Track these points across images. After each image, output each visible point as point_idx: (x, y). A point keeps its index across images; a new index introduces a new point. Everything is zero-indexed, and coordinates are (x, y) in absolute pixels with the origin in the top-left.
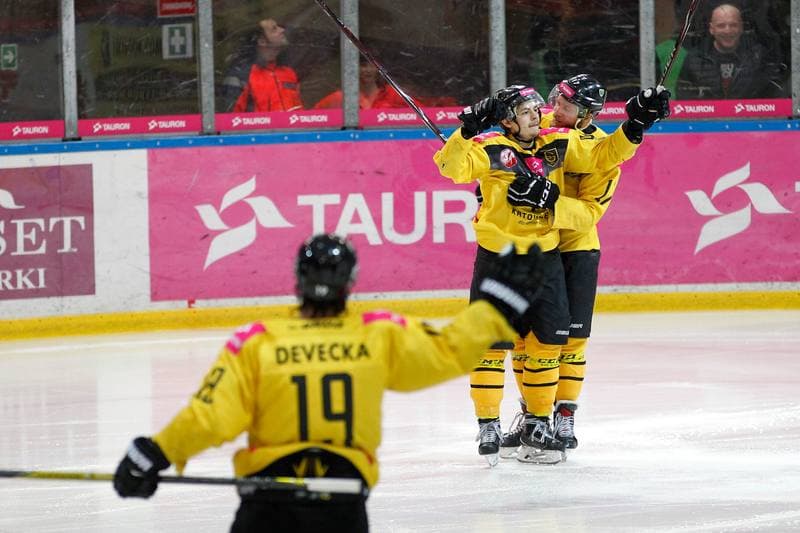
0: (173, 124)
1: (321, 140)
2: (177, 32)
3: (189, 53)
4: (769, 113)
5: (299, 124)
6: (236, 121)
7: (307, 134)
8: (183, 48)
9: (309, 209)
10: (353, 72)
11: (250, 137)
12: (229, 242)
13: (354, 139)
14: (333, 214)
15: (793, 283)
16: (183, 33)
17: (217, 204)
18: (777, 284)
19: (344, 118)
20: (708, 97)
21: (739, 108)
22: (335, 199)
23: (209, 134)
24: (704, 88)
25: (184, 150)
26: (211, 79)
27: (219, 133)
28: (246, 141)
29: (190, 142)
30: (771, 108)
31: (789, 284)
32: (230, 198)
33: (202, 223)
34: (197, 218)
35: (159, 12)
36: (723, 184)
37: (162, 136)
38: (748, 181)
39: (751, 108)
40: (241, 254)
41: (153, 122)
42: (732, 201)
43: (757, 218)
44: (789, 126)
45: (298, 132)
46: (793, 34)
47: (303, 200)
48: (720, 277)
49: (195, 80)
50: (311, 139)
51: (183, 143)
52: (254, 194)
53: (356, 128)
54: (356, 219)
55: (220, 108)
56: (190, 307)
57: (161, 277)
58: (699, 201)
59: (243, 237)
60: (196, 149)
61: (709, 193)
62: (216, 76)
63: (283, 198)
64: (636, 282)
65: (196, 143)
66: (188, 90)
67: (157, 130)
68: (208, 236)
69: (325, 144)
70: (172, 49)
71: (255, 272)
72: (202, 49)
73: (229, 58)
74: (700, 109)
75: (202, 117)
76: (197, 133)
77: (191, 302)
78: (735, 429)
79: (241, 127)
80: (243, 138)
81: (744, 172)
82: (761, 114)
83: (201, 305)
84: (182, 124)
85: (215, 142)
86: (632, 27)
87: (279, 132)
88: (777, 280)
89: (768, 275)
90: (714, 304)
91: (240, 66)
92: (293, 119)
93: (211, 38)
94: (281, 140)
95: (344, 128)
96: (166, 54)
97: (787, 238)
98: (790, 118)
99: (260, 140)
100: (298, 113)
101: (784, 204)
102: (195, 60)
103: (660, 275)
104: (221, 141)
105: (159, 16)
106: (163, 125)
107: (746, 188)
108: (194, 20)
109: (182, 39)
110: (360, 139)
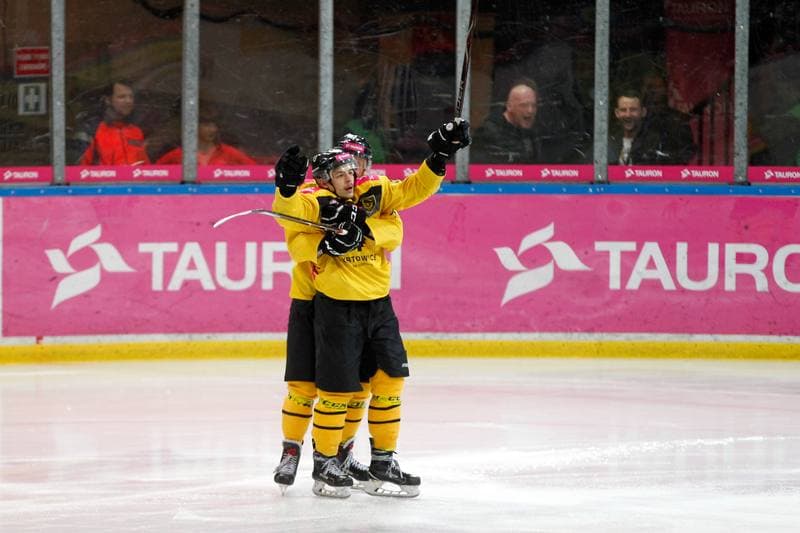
0: (27, 175)
1: (163, 193)
2: (32, 91)
3: (43, 110)
4: (573, 178)
5: (141, 178)
6: (85, 174)
7: (149, 187)
8: (37, 105)
9: (149, 256)
10: (192, 131)
11: (97, 189)
12: (75, 285)
13: (192, 193)
14: (170, 262)
15: (591, 334)
16: (37, 92)
17: (64, 248)
18: (575, 335)
19: (183, 174)
20: (517, 163)
21: (545, 173)
22: (173, 247)
23: (59, 184)
24: (514, 154)
25: (34, 200)
26: (63, 134)
27: (68, 184)
28: (94, 192)
29: (42, 192)
30: (575, 173)
31: (586, 335)
32: (77, 244)
33: (50, 265)
34: (46, 261)
35: (15, 72)
36: (529, 242)
37: (15, 185)
38: (552, 240)
39: (556, 173)
40: (86, 295)
41: (8, 172)
42: (537, 257)
43: (559, 274)
44: (591, 190)
45: (141, 185)
46: (596, 106)
47: (144, 248)
48: (524, 327)
49: (47, 135)
50: (153, 191)
51: (35, 193)
52: (99, 241)
53: (193, 183)
54: (192, 265)
55: (70, 161)
56: (38, 343)
57: (12, 315)
58: (507, 257)
59: (88, 280)
60: (46, 198)
61: (515, 250)
62: (67, 131)
63: (125, 246)
64: (446, 330)
65: (48, 193)
66: (41, 144)
67: (11, 180)
68: (55, 278)
69: (167, 197)
70: (27, 107)
71: (97, 312)
72: (55, 107)
73: (78, 116)
74: (510, 173)
75: (53, 170)
76: (48, 183)
77: (39, 338)
78: (535, 467)
79: (89, 179)
80: (90, 188)
81: (548, 231)
82: (565, 179)
83: (48, 341)
84: (34, 175)
85: (65, 193)
86: (450, 96)
87: (124, 184)
88: (576, 331)
89: (567, 326)
90: (517, 351)
91: (89, 123)
92: (137, 173)
93: (63, 97)
94: (124, 191)
95: (183, 183)
96: (21, 111)
97: (586, 293)
98: (592, 183)
99: (105, 191)
100: (143, 167)
101: (584, 261)
102: (48, 116)
103: (468, 325)
104: (70, 191)
105: (16, 76)
106: (18, 175)
107: (550, 246)
108: (48, 80)
109: (36, 97)
110: (197, 193)
